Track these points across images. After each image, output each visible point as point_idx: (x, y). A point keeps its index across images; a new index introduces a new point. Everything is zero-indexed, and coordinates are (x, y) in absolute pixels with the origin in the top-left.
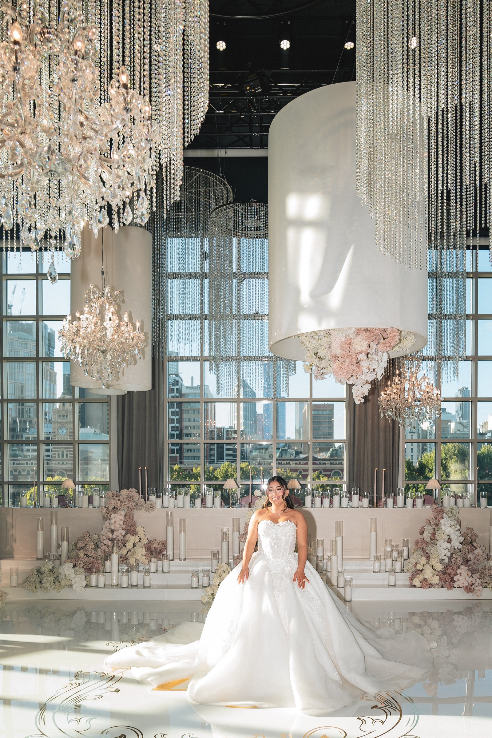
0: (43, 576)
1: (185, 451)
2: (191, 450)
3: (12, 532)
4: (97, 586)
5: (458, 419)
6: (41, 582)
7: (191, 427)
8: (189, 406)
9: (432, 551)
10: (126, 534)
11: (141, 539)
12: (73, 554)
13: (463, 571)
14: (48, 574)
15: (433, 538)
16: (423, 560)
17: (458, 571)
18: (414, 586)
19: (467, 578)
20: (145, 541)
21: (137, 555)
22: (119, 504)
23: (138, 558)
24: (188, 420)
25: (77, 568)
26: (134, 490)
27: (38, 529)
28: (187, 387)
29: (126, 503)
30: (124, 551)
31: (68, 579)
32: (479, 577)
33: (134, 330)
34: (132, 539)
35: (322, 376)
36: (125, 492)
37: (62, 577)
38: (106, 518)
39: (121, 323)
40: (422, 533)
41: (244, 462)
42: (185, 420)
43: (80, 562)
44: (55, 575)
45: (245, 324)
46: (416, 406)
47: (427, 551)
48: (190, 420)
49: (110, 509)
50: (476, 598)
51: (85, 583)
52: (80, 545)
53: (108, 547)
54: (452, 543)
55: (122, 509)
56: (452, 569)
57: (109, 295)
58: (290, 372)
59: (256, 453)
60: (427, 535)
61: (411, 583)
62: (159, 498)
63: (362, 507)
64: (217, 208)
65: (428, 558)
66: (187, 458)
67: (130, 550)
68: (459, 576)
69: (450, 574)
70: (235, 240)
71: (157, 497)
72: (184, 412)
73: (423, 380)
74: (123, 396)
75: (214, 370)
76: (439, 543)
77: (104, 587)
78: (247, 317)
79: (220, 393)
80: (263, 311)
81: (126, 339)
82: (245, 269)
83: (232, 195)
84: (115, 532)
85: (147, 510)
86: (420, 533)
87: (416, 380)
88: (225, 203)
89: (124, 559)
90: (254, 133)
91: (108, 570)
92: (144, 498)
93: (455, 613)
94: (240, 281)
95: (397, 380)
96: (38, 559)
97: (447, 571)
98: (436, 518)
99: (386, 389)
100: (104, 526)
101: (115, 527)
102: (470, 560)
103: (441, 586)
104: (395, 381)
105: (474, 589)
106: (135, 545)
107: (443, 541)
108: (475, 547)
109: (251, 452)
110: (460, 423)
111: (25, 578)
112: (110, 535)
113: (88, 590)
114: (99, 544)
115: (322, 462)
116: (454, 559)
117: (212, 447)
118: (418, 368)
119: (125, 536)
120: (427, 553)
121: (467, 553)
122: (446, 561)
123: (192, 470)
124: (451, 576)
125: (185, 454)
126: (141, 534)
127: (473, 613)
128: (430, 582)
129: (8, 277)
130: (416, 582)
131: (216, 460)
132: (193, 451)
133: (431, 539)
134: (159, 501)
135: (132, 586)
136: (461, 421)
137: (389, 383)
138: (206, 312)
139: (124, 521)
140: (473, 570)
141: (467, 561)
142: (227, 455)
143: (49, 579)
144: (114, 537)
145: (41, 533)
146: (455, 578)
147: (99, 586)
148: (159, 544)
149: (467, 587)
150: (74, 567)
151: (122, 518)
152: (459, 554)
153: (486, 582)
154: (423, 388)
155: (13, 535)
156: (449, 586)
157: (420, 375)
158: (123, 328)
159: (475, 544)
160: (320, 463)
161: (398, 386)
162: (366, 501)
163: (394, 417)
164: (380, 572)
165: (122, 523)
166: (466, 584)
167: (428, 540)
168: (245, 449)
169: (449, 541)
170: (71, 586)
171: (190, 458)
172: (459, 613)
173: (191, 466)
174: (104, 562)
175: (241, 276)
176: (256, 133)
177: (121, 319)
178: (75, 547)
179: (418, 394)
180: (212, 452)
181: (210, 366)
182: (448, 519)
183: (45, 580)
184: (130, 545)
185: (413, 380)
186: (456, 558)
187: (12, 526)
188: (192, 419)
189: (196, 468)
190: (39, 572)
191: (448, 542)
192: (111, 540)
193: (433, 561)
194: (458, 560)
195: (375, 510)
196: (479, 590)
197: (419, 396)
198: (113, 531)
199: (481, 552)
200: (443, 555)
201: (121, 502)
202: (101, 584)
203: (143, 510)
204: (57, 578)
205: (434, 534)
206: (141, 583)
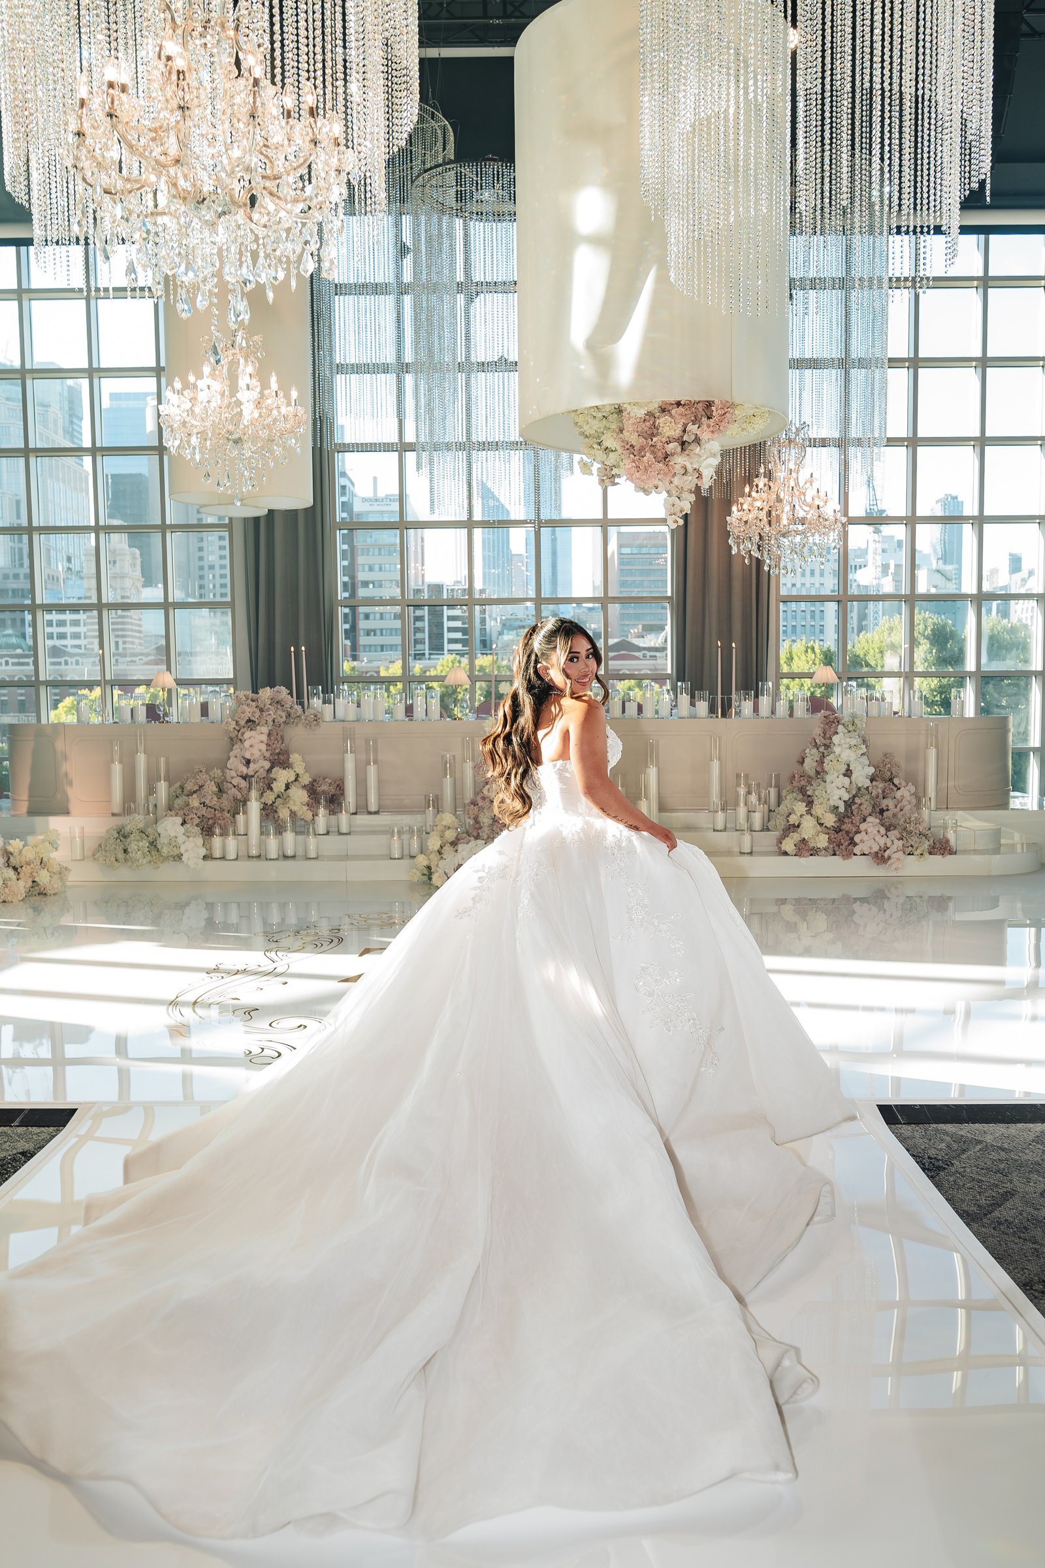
0: (129, 840)
1: (362, 633)
2: (374, 631)
3: (67, 767)
4: (223, 858)
5: (934, 562)
6: (125, 851)
7: (373, 583)
8: (369, 540)
9: (816, 793)
10: (272, 768)
11: (297, 775)
12: (179, 802)
13: (872, 825)
14: (138, 838)
15: (820, 773)
16: (801, 807)
17: (863, 826)
18: (785, 853)
19: (878, 838)
20: (306, 779)
21: (291, 802)
22: (258, 714)
23: (294, 808)
24: (367, 568)
25: (188, 826)
26: (284, 690)
27: (113, 761)
28: (364, 500)
29: (271, 712)
30: (269, 797)
31: (174, 844)
32: (899, 836)
33: (289, 404)
34: (282, 776)
35: (612, 480)
36: (266, 693)
37: (163, 840)
38: (234, 740)
39: (267, 392)
40: (802, 762)
41: (486, 654)
42: (360, 568)
43: (192, 816)
44: (151, 839)
45: (480, 380)
46: (797, 533)
47: (809, 793)
48: (371, 569)
49: (242, 723)
50: (894, 874)
51: (203, 852)
52: (190, 786)
53: (240, 790)
54: (854, 777)
55: (263, 722)
56: (852, 823)
57: (244, 344)
58: (564, 473)
59: (511, 637)
60: (810, 765)
61: (780, 848)
62: (330, 703)
63: (695, 717)
64: (426, 171)
65: (810, 804)
66: (369, 648)
67: (278, 796)
68: (863, 833)
69: (848, 833)
70: (459, 223)
71: (324, 702)
72: (360, 552)
73: (808, 484)
74: (257, 520)
75: (425, 470)
76: (828, 778)
77: (236, 859)
78: (483, 366)
79: (437, 511)
80: (513, 357)
81: (275, 420)
82: (478, 277)
83: (452, 139)
84: (251, 765)
85: (309, 725)
86: (798, 762)
87: (797, 484)
88: (441, 161)
89: (268, 811)
90: (492, 18)
91: (241, 830)
92: (301, 704)
93: (856, 900)
94: (470, 300)
95: (761, 485)
96: (113, 815)
97: (843, 827)
98: (825, 733)
99: (741, 500)
100: (232, 754)
101: (252, 755)
102: (888, 810)
103: (832, 852)
104: (757, 486)
105: (889, 858)
106: (287, 787)
107: (836, 774)
108: (896, 786)
109: (501, 633)
110: (938, 571)
111: (96, 846)
112: (244, 770)
113: (210, 864)
114: (226, 785)
115: (649, 654)
116: (856, 806)
117: (419, 613)
118: (799, 463)
119: (269, 771)
120: (809, 796)
121: (881, 796)
122: (842, 809)
123: (378, 672)
124: (851, 835)
125: (363, 640)
126: (299, 767)
127: (888, 899)
128: (812, 845)
129: (32, 295)
130: (789, 845)
131: (427, 652)
132: (378, 633)
133: (818, 773)
134: (328, 708)
135: (286, 857)
136: (941, 566)
137: (747, 490)
138: (408, 357)
139: (268, 745)
140: (890, 826)
141: (882, 811)
142: (451, 641)
143: (141, 844)
144: (251, 772)
145: (117, 768)
146: (857, 838)
147: (228, 858)
148: (330, 784)
149: (877, 853)
150: (182, 824)
151: (264, 738)
152: (867, 797)
153: (912, 846)
154: (809, 499)
155: (66, 774)
156: (845, 853)
157: (803, 476)
158: (269, 401)
159: (896, 781)
160: (644, 656)
161: (764, 496)
162: (702, 706)
163: (756, 554)
164: (725, 830)
165: (264, 747)
166: (876, 848)
167: (812, 773)
168: (487, 627)
169: (848, 773)
170: (179, 857)
171: (373, 649)
172: (863, 900)
173: (375, 664)
174: (234, 817)
175: (471, 289)
176: (498, 18)
177: (265, 385)
178: (180, 792)
179: (801, 510)
180: (419, 636)
181: (418, 463)
182: (847, 735)
183: (133, 847)
184: (279, 786)
185: (792, 484)
186: (860, 805)
187: (65, 757)
188: (377, 567)
189: (387, 668)
190: (122, 835)
191: (845, 775)
192: (245, 777)
193: (818, 810)
194: (863, 807)
195: (721, 721)
196: (898, 859)
197: (801, 514)
198: (248, 762)
199: (907, 794)
200: (836, 797)
201: (261, 710)
202: (232, 855)
203: (300, 725)
204: (153, 844)
205: (821, 762)
206: (300, 852)
